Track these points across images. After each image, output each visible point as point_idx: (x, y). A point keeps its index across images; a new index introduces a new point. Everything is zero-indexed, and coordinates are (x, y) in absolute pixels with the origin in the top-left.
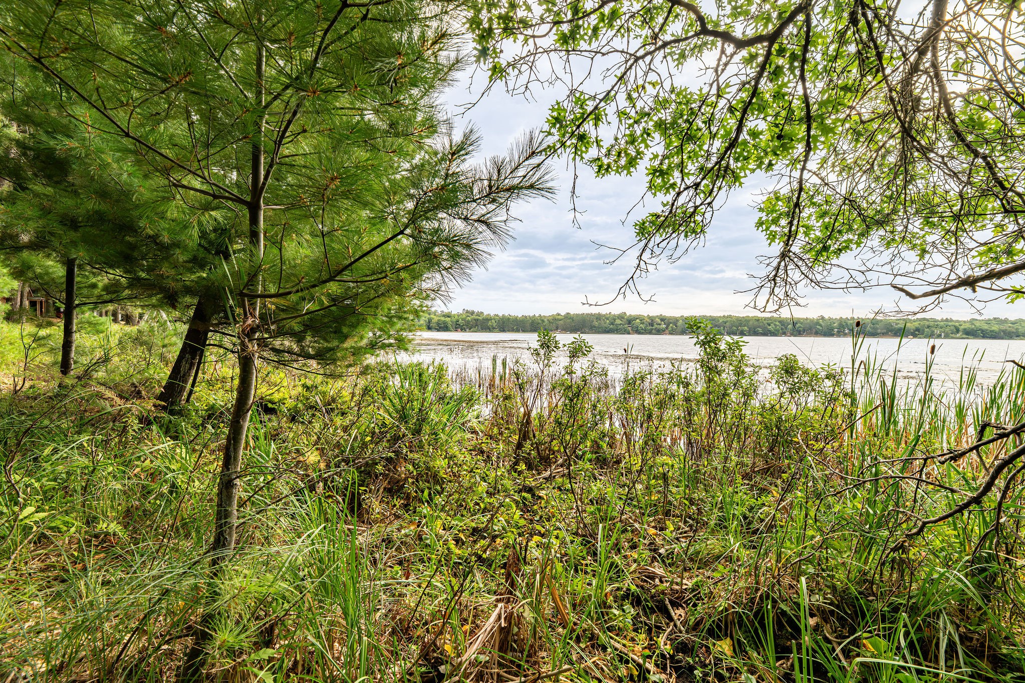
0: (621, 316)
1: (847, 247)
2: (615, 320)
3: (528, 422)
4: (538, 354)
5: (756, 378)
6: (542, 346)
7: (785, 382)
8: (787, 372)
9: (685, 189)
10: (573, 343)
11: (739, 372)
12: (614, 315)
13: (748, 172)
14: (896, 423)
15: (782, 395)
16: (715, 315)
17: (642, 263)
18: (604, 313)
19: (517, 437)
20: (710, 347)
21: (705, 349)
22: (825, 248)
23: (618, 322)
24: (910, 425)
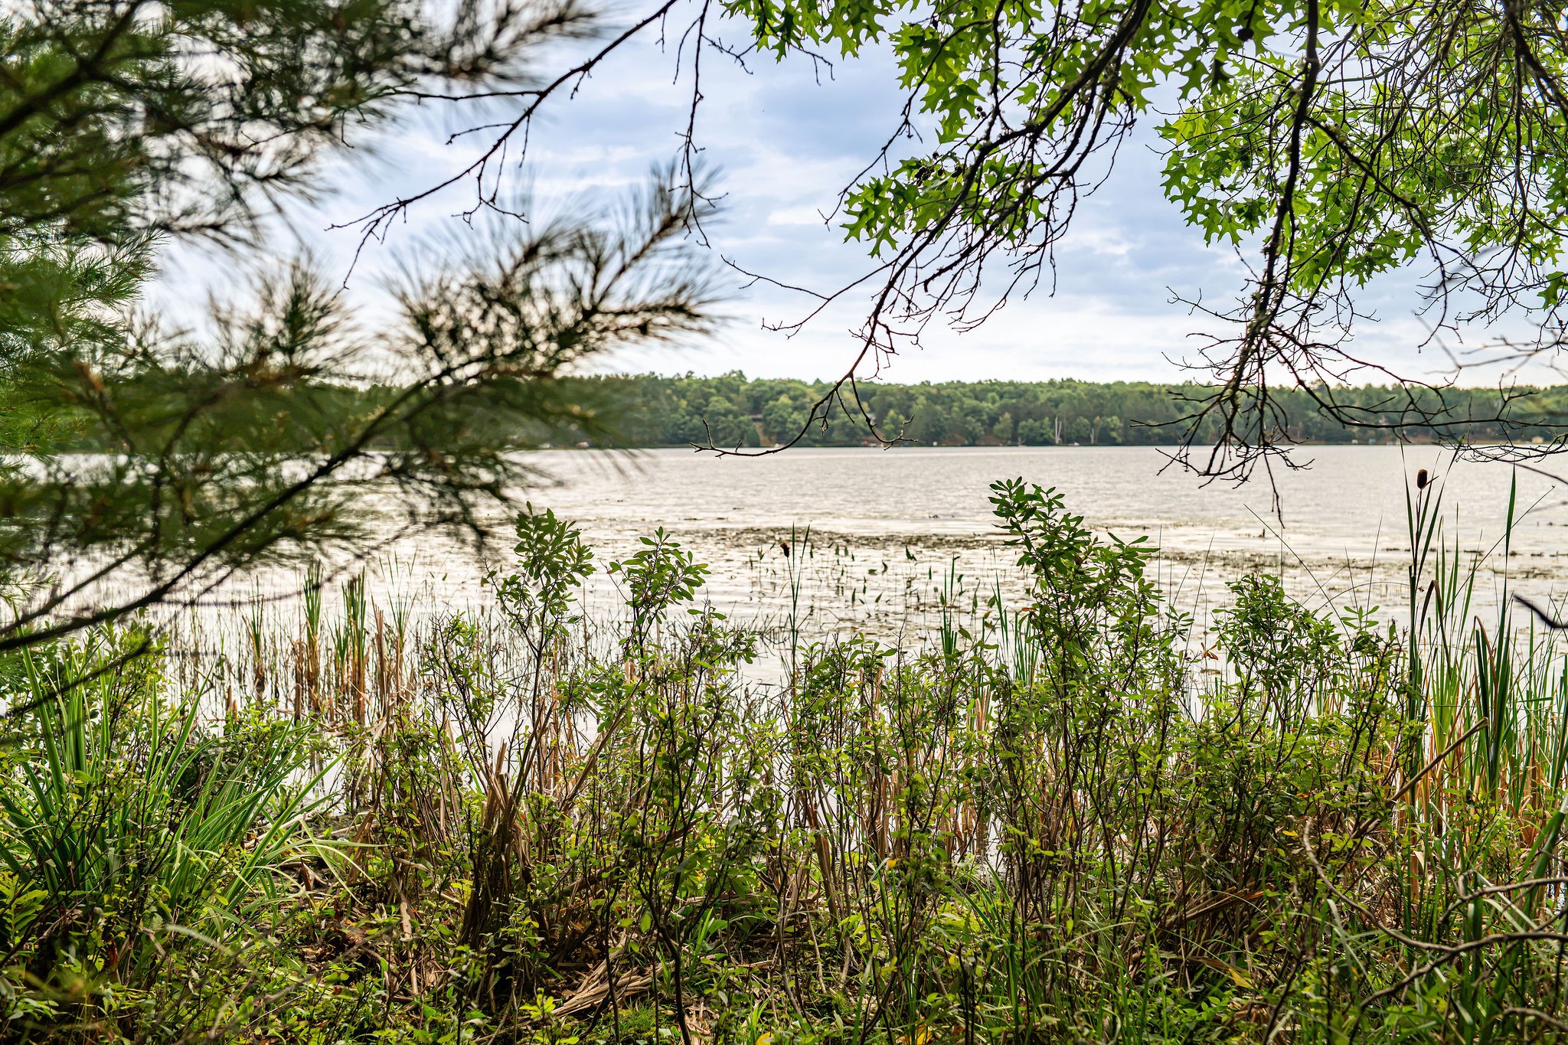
0: (728, 385)
1: (1386, 257)
2: (706, 397)
3: (507, 834)
4: (521, 595)
5: (1177, 646)
6: (534, 566)
7: (1252, 654)
8: (1257, 625)
9: (1003, 139)
10: (641, 557)
11: (1135, 636)
12: (705, 383)
13: (1157, 74)
14: (1511, 737)
15: (1246, 689)
16: (1026, 380)
17: (880, 331)
18: (668, 374)
19: (467, 886)
20: (1061, 569)
21: (1048, 575)
22: (1337, 255)
23: (718, 403)
24: (1543, 735)
